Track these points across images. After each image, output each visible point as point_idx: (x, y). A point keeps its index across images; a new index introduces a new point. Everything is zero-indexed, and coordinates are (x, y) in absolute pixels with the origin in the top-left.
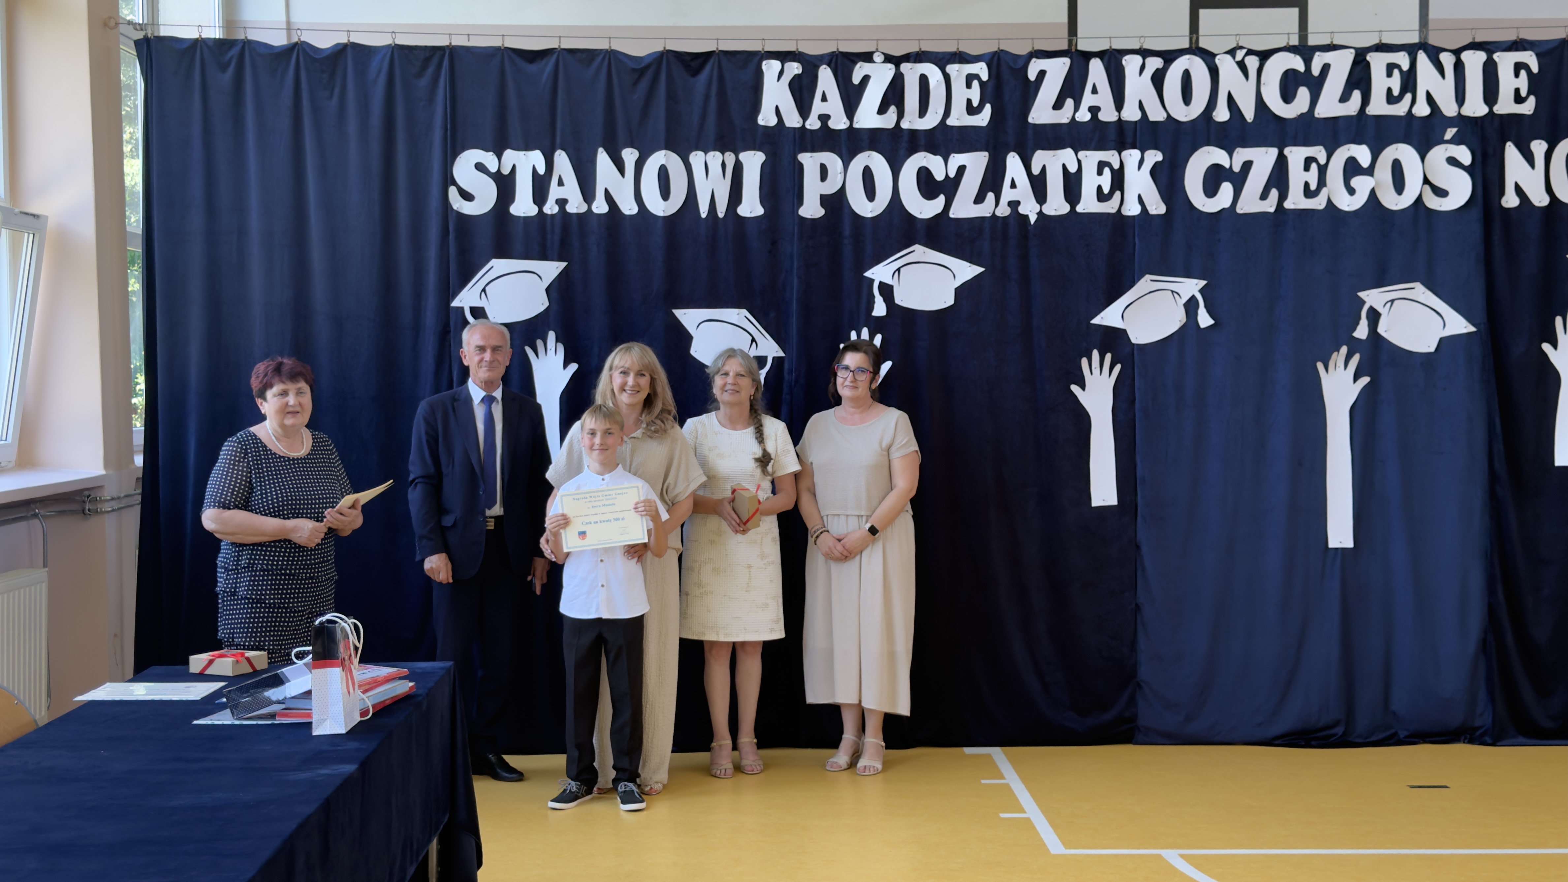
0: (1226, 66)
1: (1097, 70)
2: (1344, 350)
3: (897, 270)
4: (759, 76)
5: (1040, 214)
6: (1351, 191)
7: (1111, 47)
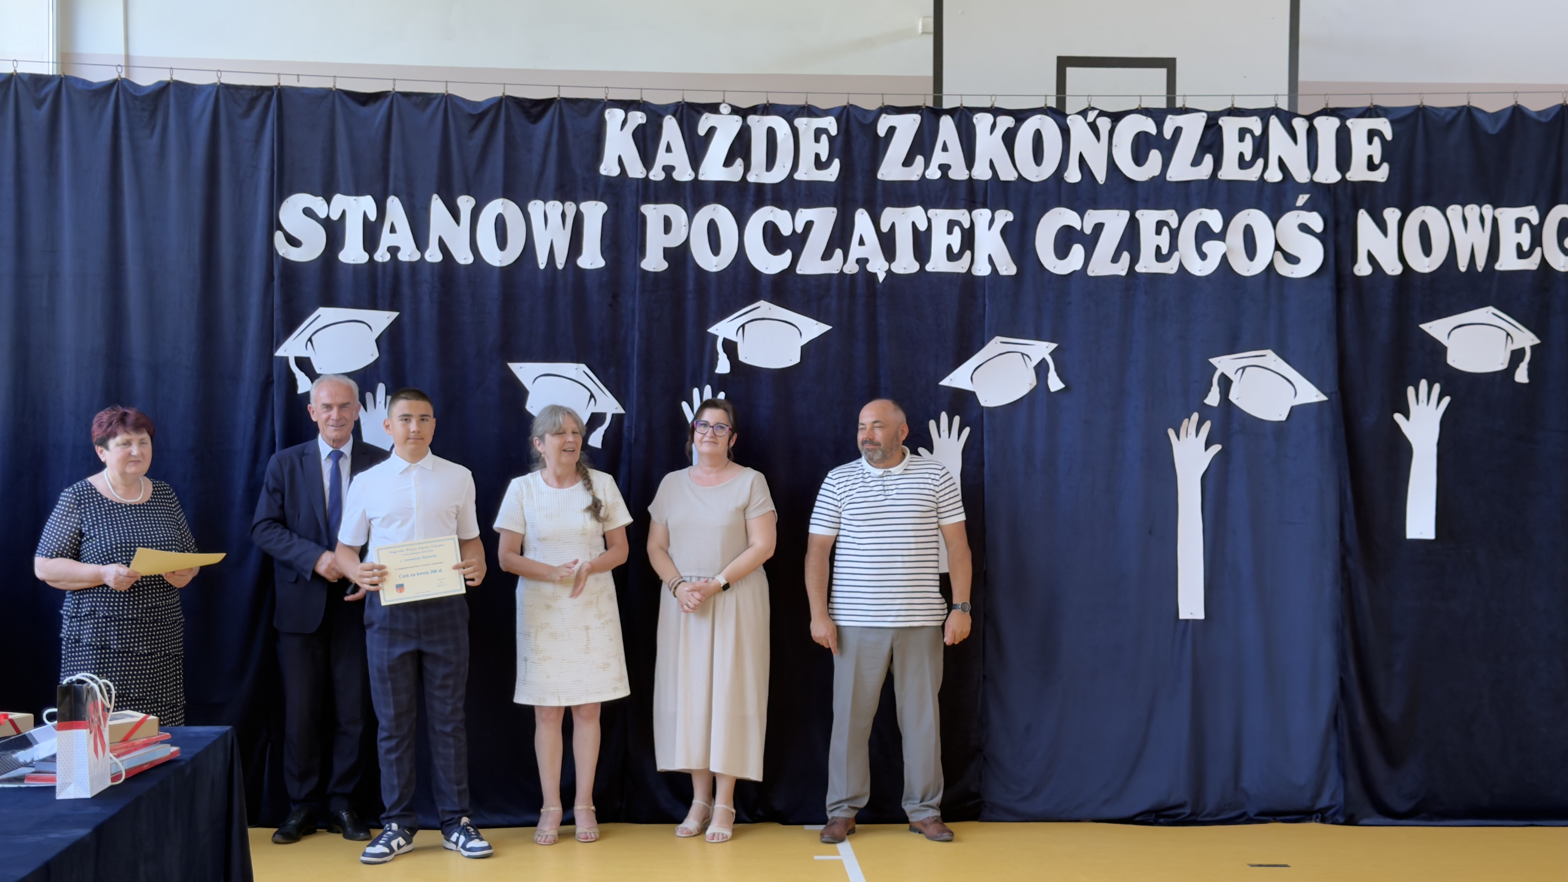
0: (1078, 126)
1: (947, 127)
2: (1195, 417)
3: (741, 326)
4: (601, 124)
5: (889, 272)
6: (1203, 256)
7: (961, 104)
